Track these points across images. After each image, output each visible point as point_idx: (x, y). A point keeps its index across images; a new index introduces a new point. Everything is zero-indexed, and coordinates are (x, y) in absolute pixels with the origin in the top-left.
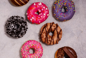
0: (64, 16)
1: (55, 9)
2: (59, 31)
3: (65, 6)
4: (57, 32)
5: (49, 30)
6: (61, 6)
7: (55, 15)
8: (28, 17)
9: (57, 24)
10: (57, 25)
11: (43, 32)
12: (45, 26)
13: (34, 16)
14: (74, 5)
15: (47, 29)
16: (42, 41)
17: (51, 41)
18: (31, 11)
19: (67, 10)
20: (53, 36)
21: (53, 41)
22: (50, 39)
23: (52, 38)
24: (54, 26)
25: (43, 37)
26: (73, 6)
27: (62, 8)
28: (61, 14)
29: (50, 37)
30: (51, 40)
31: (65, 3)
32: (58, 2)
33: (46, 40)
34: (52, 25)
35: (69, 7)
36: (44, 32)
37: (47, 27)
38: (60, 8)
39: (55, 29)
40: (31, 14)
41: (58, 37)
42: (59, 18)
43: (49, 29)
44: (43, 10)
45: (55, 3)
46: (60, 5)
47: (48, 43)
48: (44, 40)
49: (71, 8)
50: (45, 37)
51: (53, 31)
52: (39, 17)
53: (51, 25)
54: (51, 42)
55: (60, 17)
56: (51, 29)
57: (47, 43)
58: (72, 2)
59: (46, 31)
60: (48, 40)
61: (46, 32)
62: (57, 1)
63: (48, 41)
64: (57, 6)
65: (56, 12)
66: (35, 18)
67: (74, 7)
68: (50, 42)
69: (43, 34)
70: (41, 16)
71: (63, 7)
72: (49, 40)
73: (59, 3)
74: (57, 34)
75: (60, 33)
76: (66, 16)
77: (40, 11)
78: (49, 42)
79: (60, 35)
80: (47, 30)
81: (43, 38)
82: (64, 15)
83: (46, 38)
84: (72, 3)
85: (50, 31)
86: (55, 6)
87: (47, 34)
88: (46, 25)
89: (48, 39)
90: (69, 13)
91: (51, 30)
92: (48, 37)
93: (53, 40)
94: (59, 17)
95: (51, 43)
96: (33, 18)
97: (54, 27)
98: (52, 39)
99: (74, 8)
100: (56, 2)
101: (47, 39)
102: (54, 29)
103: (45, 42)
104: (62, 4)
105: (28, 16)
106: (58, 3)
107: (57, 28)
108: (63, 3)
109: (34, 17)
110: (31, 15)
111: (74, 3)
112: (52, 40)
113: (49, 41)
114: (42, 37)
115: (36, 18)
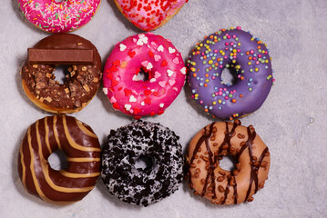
0: (231, 101)
1: (195, 75)
2: (257, 153)
3: (234, 61)
4: (252, 158)
5: (221, 149)
6: (218, 62)
7: (196, 95)
8: (114, 100)
9: (253, 129)
10: (252, 131)
11: (198, 154)
12: (208, 132)
13: (134, 91)
14: (268, 58)
15: (214, 145)
16: (192, 188)
17: (227, 191)
18: (119, 76)
19: (242, 75)
20: (236, 172)
21: (235, 192)
22: (224, 184)
23: (229, 180)
24: (240, 136)
25: (196, 175)
26: (263, 61)
27: (220, 71)
28: (221, 93)
29: (224, 175)
30: (227, 189)
31: (235, 51)
32: (208, 47)
33: (209, 185)
34: (233, 130)
35: (250, 63)
36: (202, 157)
37: (214, 136)
38: (216, 72)
39: (244, 146)
40: (120, 89)
41: (254, 176)
42: (211, 108)
43: (219, 145)
44: (160, 57)
45: (195, 50)
46: (214, 58)
47: (214, 197)
48: (199, 186)
49: (257, 70)
50: (203, 174)
51: (234, 153)
52: (153, 90)
53: (230, 131)
54: (226, 195)
55: (214, 103)
56: (227, 146)
57: (210, 199)
58: (260, 44)
59: (210, 154)
60: (217, 187)
61: (207, 156)
62: (201, 45)
63: (213, 191)
64: (205, 62)
65: (201, 84)
66: (139, 98)
67: (269, 64)
68: (223, 195)
69: (199, 162)
70: (160, 83)
71: (228, 66)
72: (220, 187)
73: (210, 53)
74: (252, 165)
75: (260, 162)
76: (238, 98)
77: (149, 66)
78: (220, 195)
79: (261, 170)
80: (214, 150)
81: (196, 177)
82: (231, 96)
83: (207, 178)
84: (260, 51)
85: (224, 152)
86: (194, 64)
87: (212, 163)
88: (208, 129)
89: (217, 184)
90: (249, 87)
91: (229, 149)
92: (217, 175)
93: (235, 186)
94: (213, 105)
95: (226, 198)
96: (132, 99)
97: (242, 140)
98: (229, 184)
99: (267, 67)
100: (199, 48)
101: (213, 181)
102: (240, 148)
103: (203, 195)
104: (223, 54)
105: (113, 98)
106: (207, 52)
107: (252, 144)
108: (225, 51)
109: (134, 95)
110: (122, 92)
111: (266, 50)
112: (231, 189)
113: (220, 191)
114: (193, 173)
115: (142, 95)
